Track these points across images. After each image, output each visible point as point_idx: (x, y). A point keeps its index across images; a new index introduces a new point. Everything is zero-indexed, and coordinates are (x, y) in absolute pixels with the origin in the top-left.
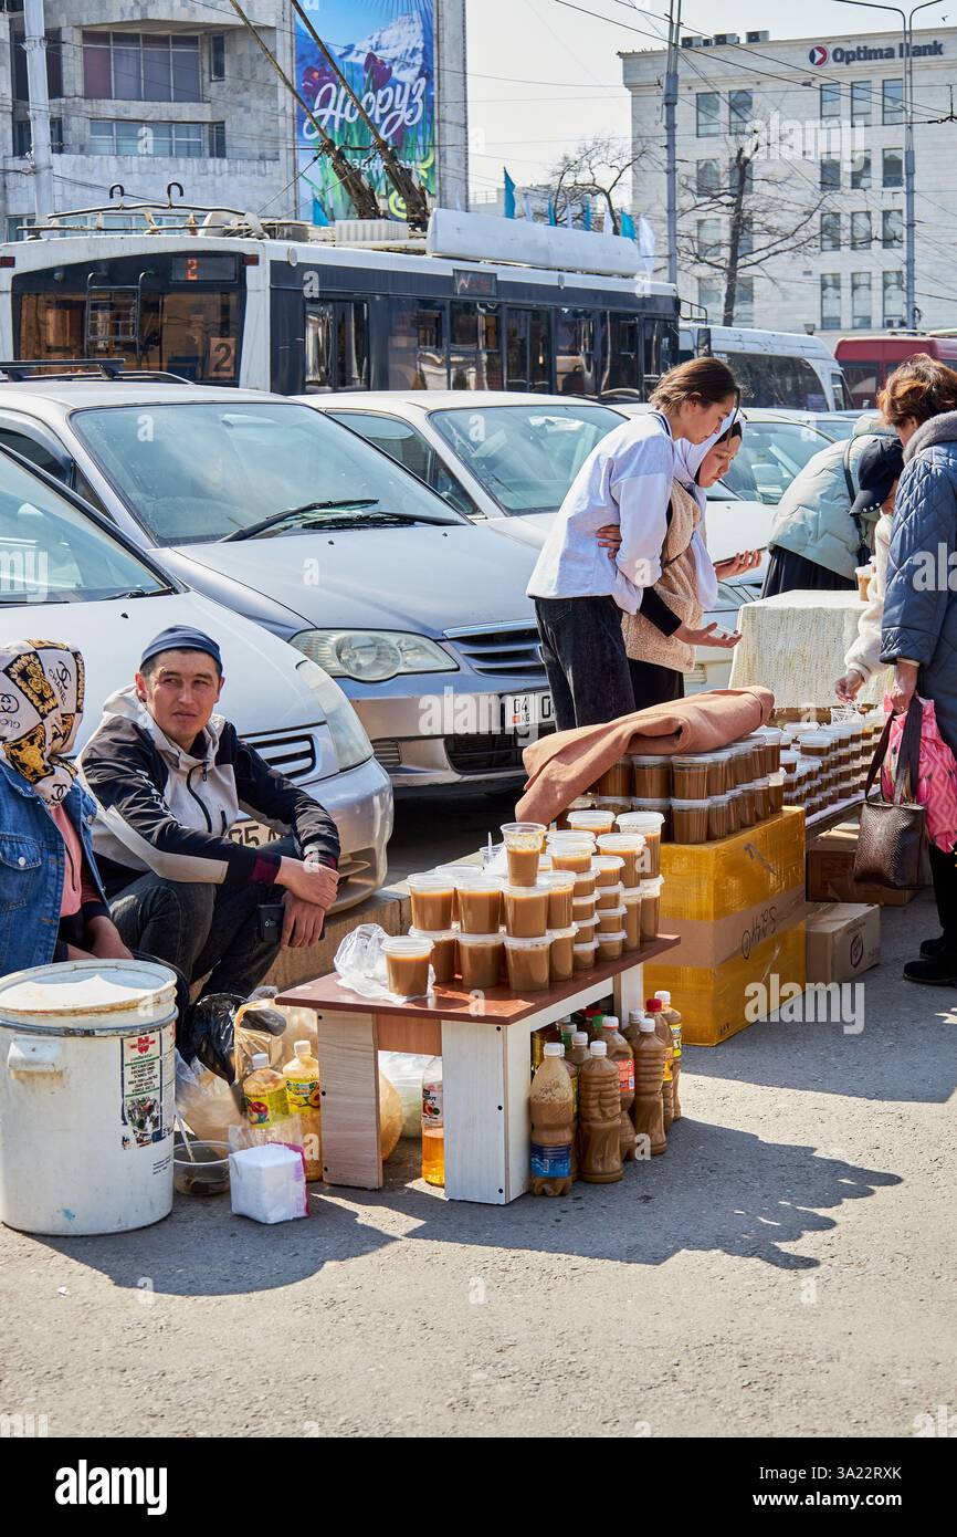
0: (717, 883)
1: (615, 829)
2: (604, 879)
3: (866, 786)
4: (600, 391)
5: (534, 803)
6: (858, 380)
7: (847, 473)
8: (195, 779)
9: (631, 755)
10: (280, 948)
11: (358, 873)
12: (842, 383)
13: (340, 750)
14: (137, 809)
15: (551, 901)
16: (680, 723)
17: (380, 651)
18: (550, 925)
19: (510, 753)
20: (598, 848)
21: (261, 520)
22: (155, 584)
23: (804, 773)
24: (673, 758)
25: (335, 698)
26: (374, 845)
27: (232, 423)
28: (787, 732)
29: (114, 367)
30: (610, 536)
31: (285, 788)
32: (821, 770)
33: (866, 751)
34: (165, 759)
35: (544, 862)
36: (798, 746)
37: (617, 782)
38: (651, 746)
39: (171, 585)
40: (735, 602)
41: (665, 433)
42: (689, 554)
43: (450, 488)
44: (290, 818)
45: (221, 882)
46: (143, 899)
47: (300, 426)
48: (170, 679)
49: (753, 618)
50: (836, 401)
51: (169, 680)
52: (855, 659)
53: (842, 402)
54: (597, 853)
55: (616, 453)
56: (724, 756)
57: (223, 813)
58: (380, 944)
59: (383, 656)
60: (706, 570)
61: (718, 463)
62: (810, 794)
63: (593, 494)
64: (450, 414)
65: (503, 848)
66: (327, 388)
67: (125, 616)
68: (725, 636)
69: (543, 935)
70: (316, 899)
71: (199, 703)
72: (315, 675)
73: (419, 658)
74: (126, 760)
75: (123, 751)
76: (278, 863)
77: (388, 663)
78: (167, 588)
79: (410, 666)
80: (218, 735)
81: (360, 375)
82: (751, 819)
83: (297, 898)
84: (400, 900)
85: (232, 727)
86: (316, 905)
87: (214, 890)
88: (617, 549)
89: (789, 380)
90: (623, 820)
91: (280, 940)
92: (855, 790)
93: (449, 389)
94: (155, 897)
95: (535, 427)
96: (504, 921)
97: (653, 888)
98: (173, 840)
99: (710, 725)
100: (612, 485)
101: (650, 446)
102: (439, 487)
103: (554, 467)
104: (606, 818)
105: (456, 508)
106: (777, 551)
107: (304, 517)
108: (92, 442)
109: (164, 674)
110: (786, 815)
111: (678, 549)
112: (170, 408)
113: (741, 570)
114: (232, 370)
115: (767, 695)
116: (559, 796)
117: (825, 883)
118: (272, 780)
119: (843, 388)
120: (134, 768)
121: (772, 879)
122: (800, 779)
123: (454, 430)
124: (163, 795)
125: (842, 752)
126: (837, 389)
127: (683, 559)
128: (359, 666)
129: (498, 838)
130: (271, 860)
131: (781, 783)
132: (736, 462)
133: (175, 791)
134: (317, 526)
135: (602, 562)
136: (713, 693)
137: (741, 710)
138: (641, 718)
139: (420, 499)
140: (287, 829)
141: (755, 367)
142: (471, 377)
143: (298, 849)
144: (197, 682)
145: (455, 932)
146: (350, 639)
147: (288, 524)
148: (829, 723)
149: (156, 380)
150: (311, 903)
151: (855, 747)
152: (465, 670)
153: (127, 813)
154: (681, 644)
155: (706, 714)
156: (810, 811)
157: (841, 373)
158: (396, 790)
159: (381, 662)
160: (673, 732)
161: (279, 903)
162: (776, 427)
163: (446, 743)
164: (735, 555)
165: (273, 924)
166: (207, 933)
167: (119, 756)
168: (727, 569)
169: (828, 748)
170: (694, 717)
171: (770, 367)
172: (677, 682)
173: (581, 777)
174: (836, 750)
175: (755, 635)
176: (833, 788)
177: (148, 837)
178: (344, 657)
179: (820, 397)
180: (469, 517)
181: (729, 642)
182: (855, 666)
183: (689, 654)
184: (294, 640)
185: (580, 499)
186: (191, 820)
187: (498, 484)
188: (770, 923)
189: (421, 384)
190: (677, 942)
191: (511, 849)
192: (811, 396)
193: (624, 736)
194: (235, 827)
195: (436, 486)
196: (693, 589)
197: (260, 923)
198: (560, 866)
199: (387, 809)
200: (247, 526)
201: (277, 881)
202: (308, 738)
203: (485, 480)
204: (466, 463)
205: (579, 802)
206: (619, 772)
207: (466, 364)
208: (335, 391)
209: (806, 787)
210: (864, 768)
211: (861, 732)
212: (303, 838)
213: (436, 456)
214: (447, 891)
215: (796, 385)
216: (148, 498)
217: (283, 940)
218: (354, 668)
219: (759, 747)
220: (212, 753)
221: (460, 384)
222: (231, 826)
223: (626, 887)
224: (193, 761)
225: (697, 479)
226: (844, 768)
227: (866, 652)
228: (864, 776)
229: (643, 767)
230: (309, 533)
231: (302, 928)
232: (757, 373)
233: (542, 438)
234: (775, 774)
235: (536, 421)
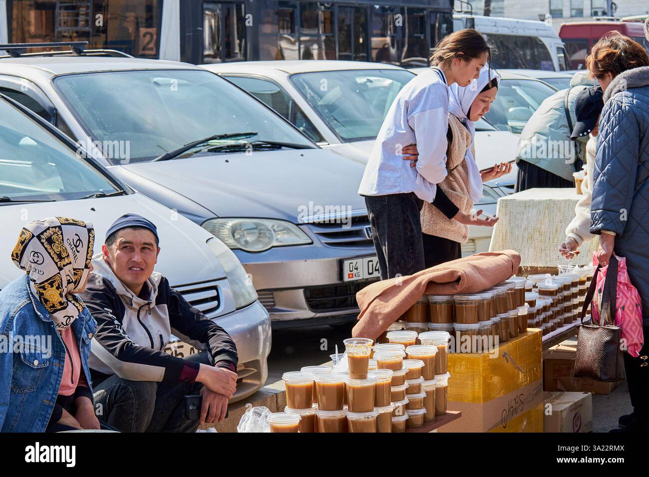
0: (485, 378)
1: (418, 342)
2: (410, 375)
3: (582, 315)
4: (401, 59)
5: (364, 327)
6: (575, 52)
7: (567, 111)
8: (142, 314)
9: (428, 295)
10: (200, 424)
11: (249, 376)
12: (564, 53)
13: (236, 295)
14: (105, 334)
15: (377, 389)
16: (459, 274)
17: (261, 233)
18: (377, 404)
19: (347, 298)
20: (407, 354)
21: (181, 146)
22: (112, 189)
23: (541, 307)
24: (455, 297)
25: (232, 262)
26: (259, 358)
27: (160, 83)
28: (530, 280)
29: (81, 48)
30: (410, 152)
31: (201, 319)
32: (552, 305)
33: (581, 293)
34: (122, 300)
35: (372, 364)
36: (537, 290)
37: (418, 313)
38: (440, 289)
39: (123, 189)
40: (493, 197)
41: (441, 82)
42: (464, 165)
43: (304, 125)
44: (205, 339)
45: (161, 380)
46: (110, 392)
47: (204, 85)
48: (127, 247)
49: (506, 206)
50: (560, 66)
51: (125, 247)
52: (572, 231)
53: (564, 66)
54: (406, 357)
55: (410, 97)
56: (488, 295)
57: (161, 336)
58: (266, 418)
59: (262, 235)
60: (475, 175)
61: (483, 105)
62: (545, 320)
63: (397, 125)
64: (304, 76)
65: (346, 355)
66: (218, 60)
67: (93, 209)
68: (487, 219)
69: (372, 410)
70: (222, 391)
71: (145, 262)
72: (220, 247)
73: (286, 236)
74: (98, 302)
75: (95, 296)
76: (197, 368)
77: (266, 240)
78: (120, 191)
79: (280, 241)
80: (157, 285)
81: (240, 50)
82: (507, 336)
83: (210, 391)
84: (276, 394)
85: (166, 280)
86: (223, 395)
87: (156, 386)
88: (416, 160)
89: (528, 52)
90: (423, 336)
91: (199, 418)
92: (574, 318)
93: (300, 59)
94: (117, 391)
95: (361, 84)
96: (346, 403)
97: (443, 380)
98: (129, 354)
99: (479, 275)
100: (409, 118)
101: (431, 90)
102: (297, 124)
103: (372, 109)
104: (412, 335)
105: (309, 138)
106: (522, 163)
107: (208, 145)
108: (67, 96)
109: (122, 243)
110: (529, 334)
111: (457, 161)
112: (119, 74)
113: (498, 175)
114: (155, 49)
115: (515, 255)
116: (381, 323)
117: (556, 380)
118: (193, 314)
119: (565, 56)
120: (103, 307)
121: (521, 375)
122: (538, 311)
123: (307, 87)
124: (122, 324)
125: (566, 293)
126: (561, 57)
127: (460, 168)
128: (246, 242)
129: (342, 349)
130: (193, 366)
131: (526, 313)
132: (493, 105)
133: (130, 321)
134: (218, 150)
135: (406, 170)
136: (480, 255)
137: (499, 265)
138: (434, 271)
139: (285, 132)
140: (203, 346)
141: (505, 43)
142: (315, 53)
143: (211, 359)
144: (144, 248)
145: (314, 409)
146: (241, 224)
147: (198, 149)
148: (557, 274)
149: (108, 55)
150: (220, 394)
151: (575, 290)
152: (317, 244)
153: (98, 336)
154: (459, 224)
155: (476, 268)
156: (545, 332)
157: (563, 47)
158: (274, 323)
159: (262, 239)
160: (455, 280)
161: (199, 394)
162: (520, 82)
163: (305, 293)
164: (494, 166)
165: (195, 408)
166: (152, 414)
167: (92, 299)
168: (488, 174)
169: (556, 291)
170: (469, 270)
171: (516, 43)
172: (457, 248)
173: (395, 310)
174: (562, 292)
175: (507, 218)
176: (561, 317)
177: (112, 352)
178: (237, 236)
179: (550, 63)
180: (318, 144)
181: (490, 223)
182: (573, 236)
183: (464, 231)
184: (204, 225)
185: (389, 129)
186: (141, 341)
187: (336, 122)
188: (520, 404)
189: (280, 56)
190: (459, 415)
191: (351, 355)
192: (544, 63)
193: (423, 283)
194: (167, 346)
195: (294, 123)
196: (467, 188)
197: (186, 407)
198: (382, 366)
199: (267, 334)
200: (171, 151)
201: (197, 379)
202: (215, 288)
203: (327, 119)
204: (315, 108)
205: (394, 326)
206: (420, 306)
207: (312, 42)
208: (224, 61)
209: (542, 316)
210: (580, 304)
211: (578, 280)
212: (213, 352)
213: (295, 104)
214: (310, 383)
215: (533, 55)
216: (105, 132)
217: (201, 418)
218: (243, 243)
219: (511, 289)
220: (154, 296)
221: (308, 56)
222: (166, 345)
223: (425, 380)
224: (142, 302)
225: (468, 116)
226: (567, 304)
227: (580, 226)
228: (580, 309)
229: (436, 303)
230: (212, 155)
231: (214, 410)
232: (507, 47)
233: (364, 91)
234: (521, 307)
235: (361, 80)
